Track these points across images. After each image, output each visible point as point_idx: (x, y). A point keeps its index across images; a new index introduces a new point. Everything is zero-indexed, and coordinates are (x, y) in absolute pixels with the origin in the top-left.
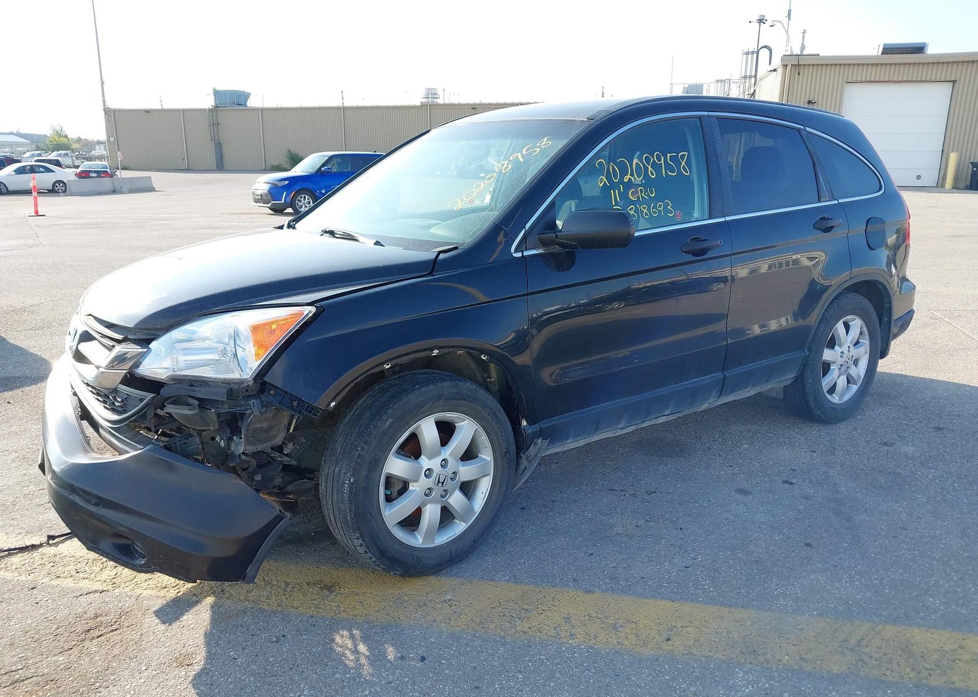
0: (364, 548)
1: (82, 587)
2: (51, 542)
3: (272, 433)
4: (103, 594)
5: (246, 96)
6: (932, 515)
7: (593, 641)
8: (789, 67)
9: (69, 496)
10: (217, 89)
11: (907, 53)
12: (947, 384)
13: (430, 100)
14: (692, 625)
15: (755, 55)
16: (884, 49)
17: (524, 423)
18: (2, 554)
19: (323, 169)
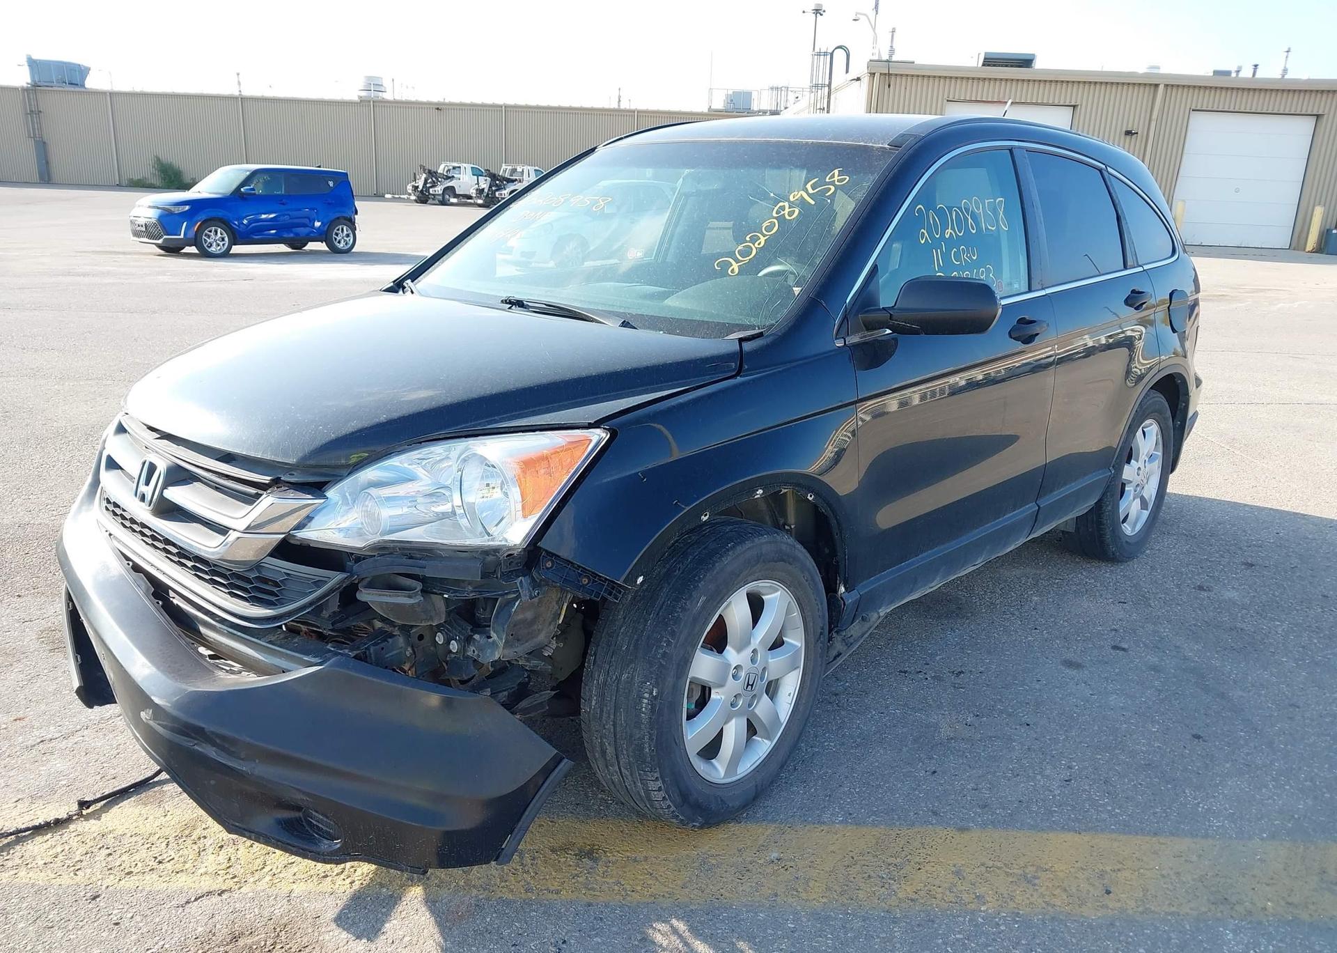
0: (662, 794)
1: (182, 888)
2: (84, 812)
3: (536, 627)
4: (225, 896)
5: (83, 72)
6: (1314, 685)
7: (1012, 905)
8: (877, 76)
9: (196, 747)
10: (34, 57)
11: (1012, 66)
12: (1220, 504)
13: (373, 94)
14: (1125, 867)
15: (829, 57)
16: (985, 59)
17: (842, 589)
18: (5, 841)
19: (242, 190)
